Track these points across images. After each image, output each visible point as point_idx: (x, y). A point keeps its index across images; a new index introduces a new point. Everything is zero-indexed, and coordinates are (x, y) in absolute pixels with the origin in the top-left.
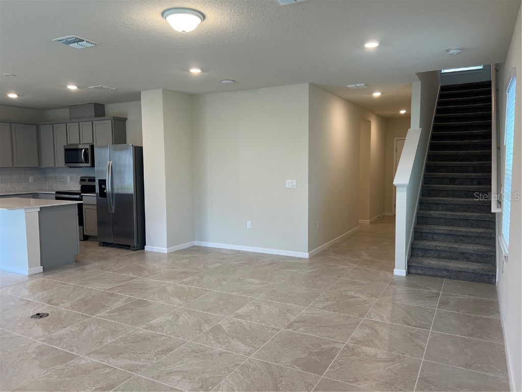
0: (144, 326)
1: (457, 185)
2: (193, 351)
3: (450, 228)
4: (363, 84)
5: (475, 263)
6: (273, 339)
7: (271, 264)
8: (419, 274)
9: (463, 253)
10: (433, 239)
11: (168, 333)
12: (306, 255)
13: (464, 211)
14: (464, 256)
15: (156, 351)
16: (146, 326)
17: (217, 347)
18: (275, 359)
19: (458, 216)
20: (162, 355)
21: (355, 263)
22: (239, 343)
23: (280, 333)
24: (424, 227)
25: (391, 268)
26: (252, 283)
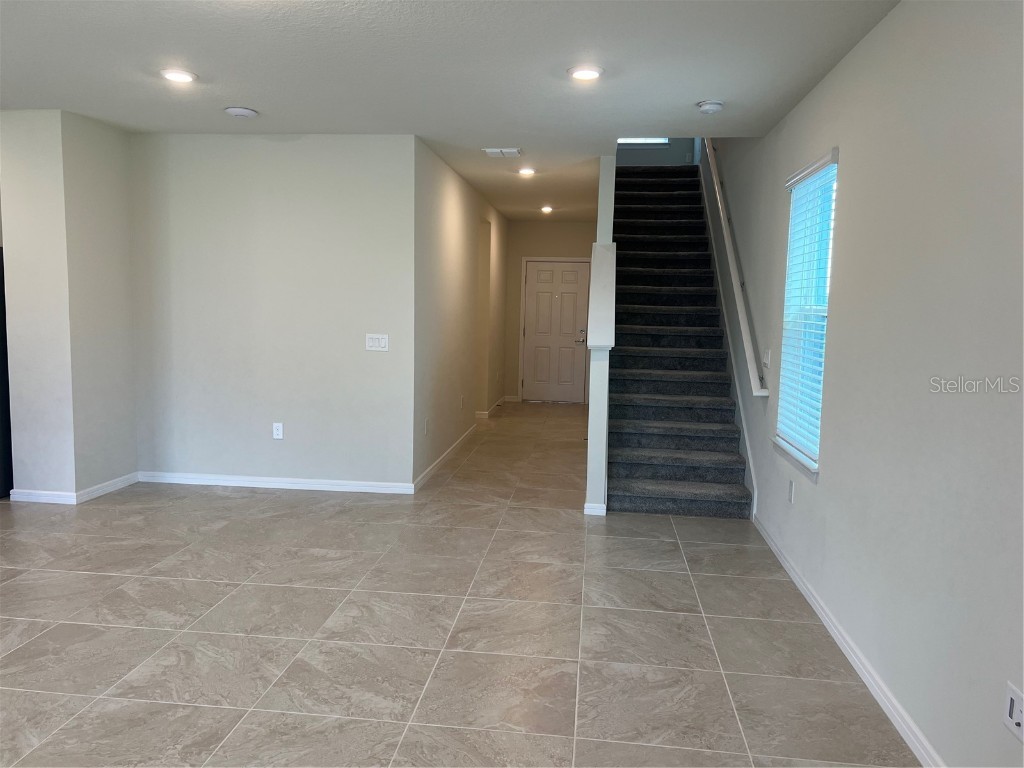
0: (111, 690)
1: (663, 347)
2: (273, 732)
3: (668, 425)
4: (515, 150)
5: (714, 485)
6: (435, 674)
7: (341, 512)
8: (626, 510)
9: (695, 468)
10: (640, 445)
11: (187, 697)
12: (408, 488)
13: (683, 393)
14: (694, 474)
15: (179, 747)
16: (117, 688)
17: (323, 712)
18: (464, 717)
19: (676, 402)
20: (199, 754)
21: (506, 497)
22: (368, 695)
23: (443, 661)
24: (625, 422)
25: (579, 501)
26: (324, 558)
